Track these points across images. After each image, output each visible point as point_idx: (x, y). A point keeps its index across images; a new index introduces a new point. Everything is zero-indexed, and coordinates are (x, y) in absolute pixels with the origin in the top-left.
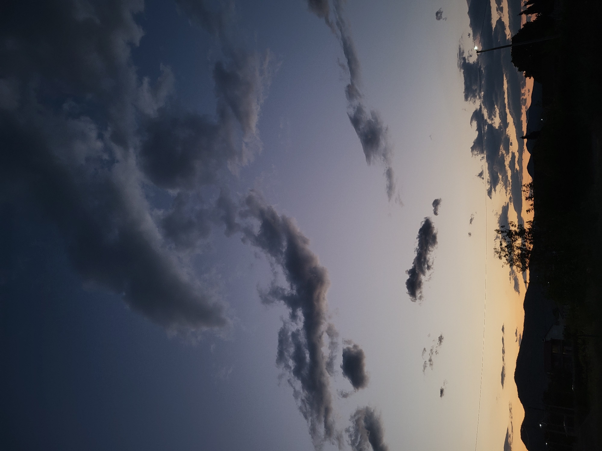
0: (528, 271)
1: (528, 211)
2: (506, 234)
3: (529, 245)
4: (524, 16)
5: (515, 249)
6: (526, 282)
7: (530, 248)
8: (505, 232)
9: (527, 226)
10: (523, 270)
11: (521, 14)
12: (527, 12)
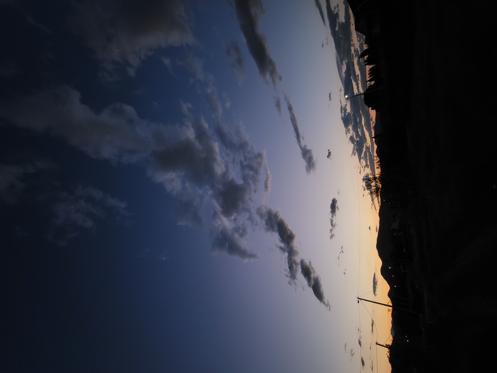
0: (379, 197)
1: (377, 168)
2: (367, 180)
3: (379, 185)
4: (368, 83)
5: (372, 187)
6: (379, 203)
7: (379, 186)
8: (367, 179)
9: (377, 176)
10: (377, 196)
11: (367, 82)
12: (370, 81)
